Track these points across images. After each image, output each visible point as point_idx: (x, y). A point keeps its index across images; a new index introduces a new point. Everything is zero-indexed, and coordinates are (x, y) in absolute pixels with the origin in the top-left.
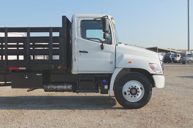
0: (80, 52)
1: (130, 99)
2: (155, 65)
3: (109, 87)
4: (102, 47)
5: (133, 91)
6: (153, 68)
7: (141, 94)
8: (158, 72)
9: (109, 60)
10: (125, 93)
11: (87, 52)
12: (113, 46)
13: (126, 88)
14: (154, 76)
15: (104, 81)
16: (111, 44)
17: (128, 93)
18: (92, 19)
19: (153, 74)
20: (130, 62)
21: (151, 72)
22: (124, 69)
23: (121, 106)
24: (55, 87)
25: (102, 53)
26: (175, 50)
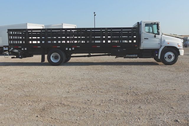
0: (145, 39)
1: (168, 60)
2: (180, 45)
3: (158, 55)
4: (155, 36)
5: (170, 57)
6: (179, 46)
7: (173, 58)
8: (181, 48)
9: (158, 42)
10: (166, 58)
11: (148, 39)
12: (160, 36)
13: (166, 55)
14: (179, 50)
15: (156, 52)
16: (159, 35)
17: (167, 58)
18: (150, 23)
19: (179, 49)
20: (168, 43)
21: (178, 48)
22: (166, 47)
23: (163, 64)
24: (129, 56)
25: (155, 39)
26: (176, 35)
